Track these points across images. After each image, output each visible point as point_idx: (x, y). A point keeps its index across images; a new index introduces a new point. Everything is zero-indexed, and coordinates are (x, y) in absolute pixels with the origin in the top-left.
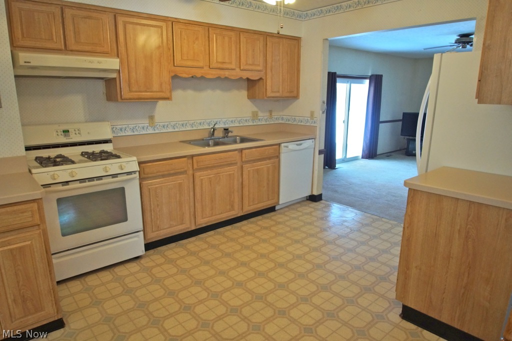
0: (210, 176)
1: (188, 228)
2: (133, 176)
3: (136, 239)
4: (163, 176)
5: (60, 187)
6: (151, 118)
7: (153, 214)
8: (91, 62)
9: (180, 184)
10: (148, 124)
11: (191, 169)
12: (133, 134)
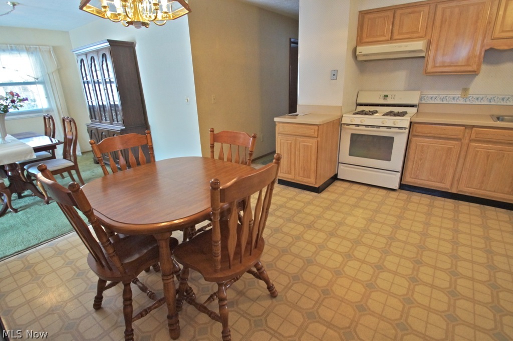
0: (488, 150)
1: (448, 189)
2: (403, 130)
3: (394, 176)
4: (434, 138)
5: (354, 127)
6: (465, 90)
7: (414, 165)
8: (406, 46)
9: (450, 149)
10: (460, 96)
11: (467, 138)
12: (442, 102)
